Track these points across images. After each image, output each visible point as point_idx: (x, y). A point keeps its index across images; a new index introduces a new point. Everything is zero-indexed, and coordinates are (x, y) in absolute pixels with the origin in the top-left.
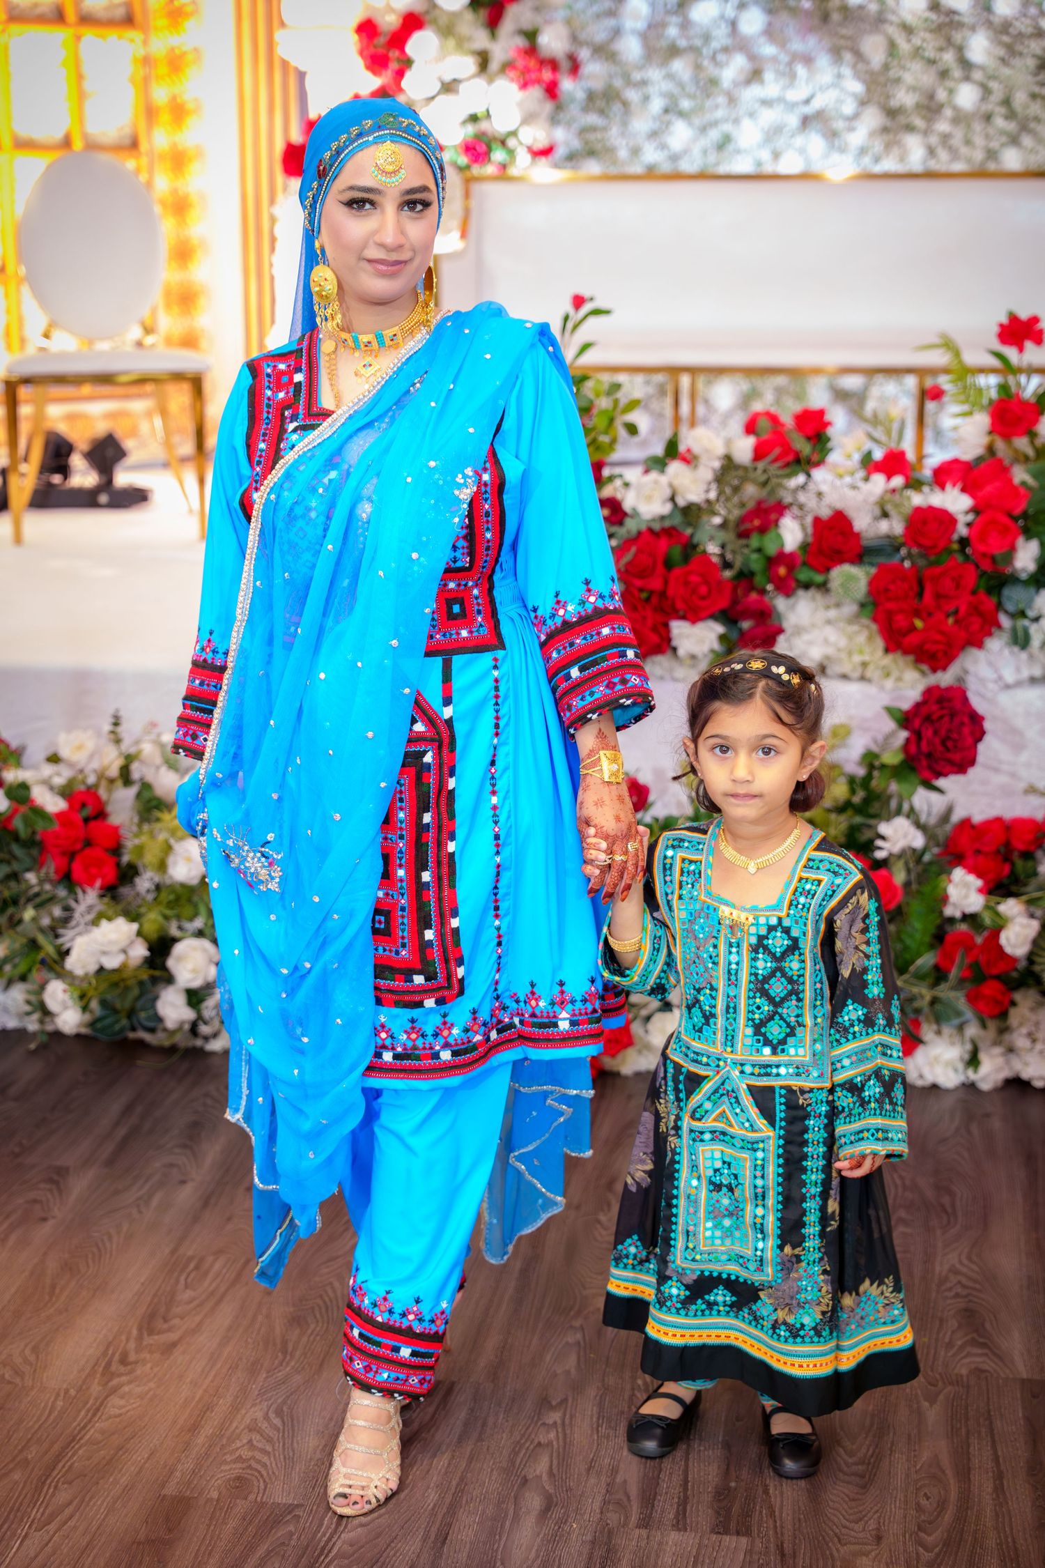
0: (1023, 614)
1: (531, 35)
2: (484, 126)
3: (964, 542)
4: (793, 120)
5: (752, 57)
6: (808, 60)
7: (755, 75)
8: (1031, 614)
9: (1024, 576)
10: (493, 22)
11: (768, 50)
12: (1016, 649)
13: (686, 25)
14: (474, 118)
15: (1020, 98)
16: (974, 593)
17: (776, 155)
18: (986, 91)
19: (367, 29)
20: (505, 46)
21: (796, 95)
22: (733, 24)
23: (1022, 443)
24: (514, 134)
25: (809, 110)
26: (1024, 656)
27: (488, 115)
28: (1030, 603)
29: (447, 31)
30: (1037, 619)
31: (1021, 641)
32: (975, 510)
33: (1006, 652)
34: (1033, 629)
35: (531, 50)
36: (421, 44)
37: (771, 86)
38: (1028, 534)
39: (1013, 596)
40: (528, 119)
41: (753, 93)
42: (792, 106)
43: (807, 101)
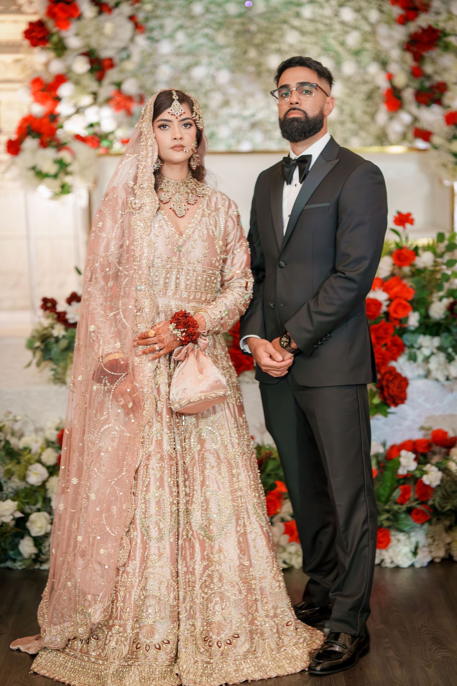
0: (412, 346)
1: (119, 85)
2: (96, 129)
3: (387, 314)
4: (246, 125)
5: (225, 94)
6: (252, 95)
7: (226, 103)
8: (416, 346)
9: (412, 328)
10: (100, 79)
11: (232, 91)
12: (412, 362)
13: (190, 79)
14: (91, 125)
15: (358, 113)
16: (393, 336)
17: (239, 142)
18: (342, 111)
19: (37, 81)
20: (106, 90)
21: (247, 113)
22: (213, 78)
23: (406, 269)
24: (112, 133)
25: (253, 120)
26: (414, 365)
27: (98, 124)
28: (416, 342)
29: (77, 83)
30: (419, 348)
31: (413, 358)
32: (390, 300)
33: (407, 364)
34: (418, 353)
35: (119, 91)
36: (65, 90)
37: (235, 109)
38: (415, 309)
39: (407, 339)
40: (119, 126)
41: (225, 112)
42: (245, 118)
43: (253, 115)
